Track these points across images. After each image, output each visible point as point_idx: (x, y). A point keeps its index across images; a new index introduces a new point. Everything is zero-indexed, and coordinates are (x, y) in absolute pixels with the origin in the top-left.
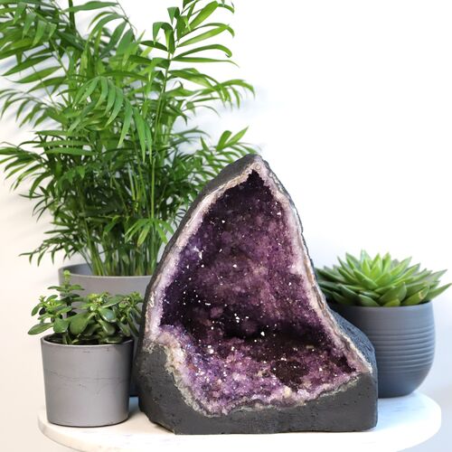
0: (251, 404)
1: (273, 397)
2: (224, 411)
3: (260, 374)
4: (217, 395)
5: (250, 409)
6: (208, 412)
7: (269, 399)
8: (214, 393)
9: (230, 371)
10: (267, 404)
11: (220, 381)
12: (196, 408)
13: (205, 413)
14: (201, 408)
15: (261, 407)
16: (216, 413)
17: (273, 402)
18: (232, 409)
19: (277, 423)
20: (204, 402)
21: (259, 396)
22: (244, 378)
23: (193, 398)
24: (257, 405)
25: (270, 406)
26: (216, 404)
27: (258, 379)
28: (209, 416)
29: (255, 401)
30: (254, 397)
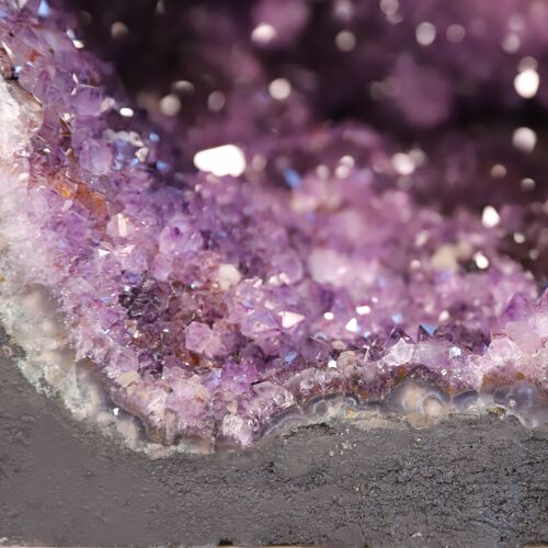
0: (381, 390)
1: (498, 355)
2: (236, 428)
3: (445, 259)
4: (207, 341)
5: (372, 420)
6: (146, 430)
7: (478, 369)
8: (192, 330)
9: (300, 239)
10: (466, 393)
11: (228, 273)
12: (82, 403)
13: (129, 432)
14: (109, 405)
15: (435, 410)
16: (193, 437)
17: (499, 385)
18: (279, 414)
19: (515, 493)
20: (124, 375)
21: (425, 353)
22: (369, 274)
23: (67, 352)
24: (414, 397)
25: (480, 406)
26: (190, 388)
27: (432, 280)
28: (153, 450)
29: (401, 376)
30: (400, 355)
